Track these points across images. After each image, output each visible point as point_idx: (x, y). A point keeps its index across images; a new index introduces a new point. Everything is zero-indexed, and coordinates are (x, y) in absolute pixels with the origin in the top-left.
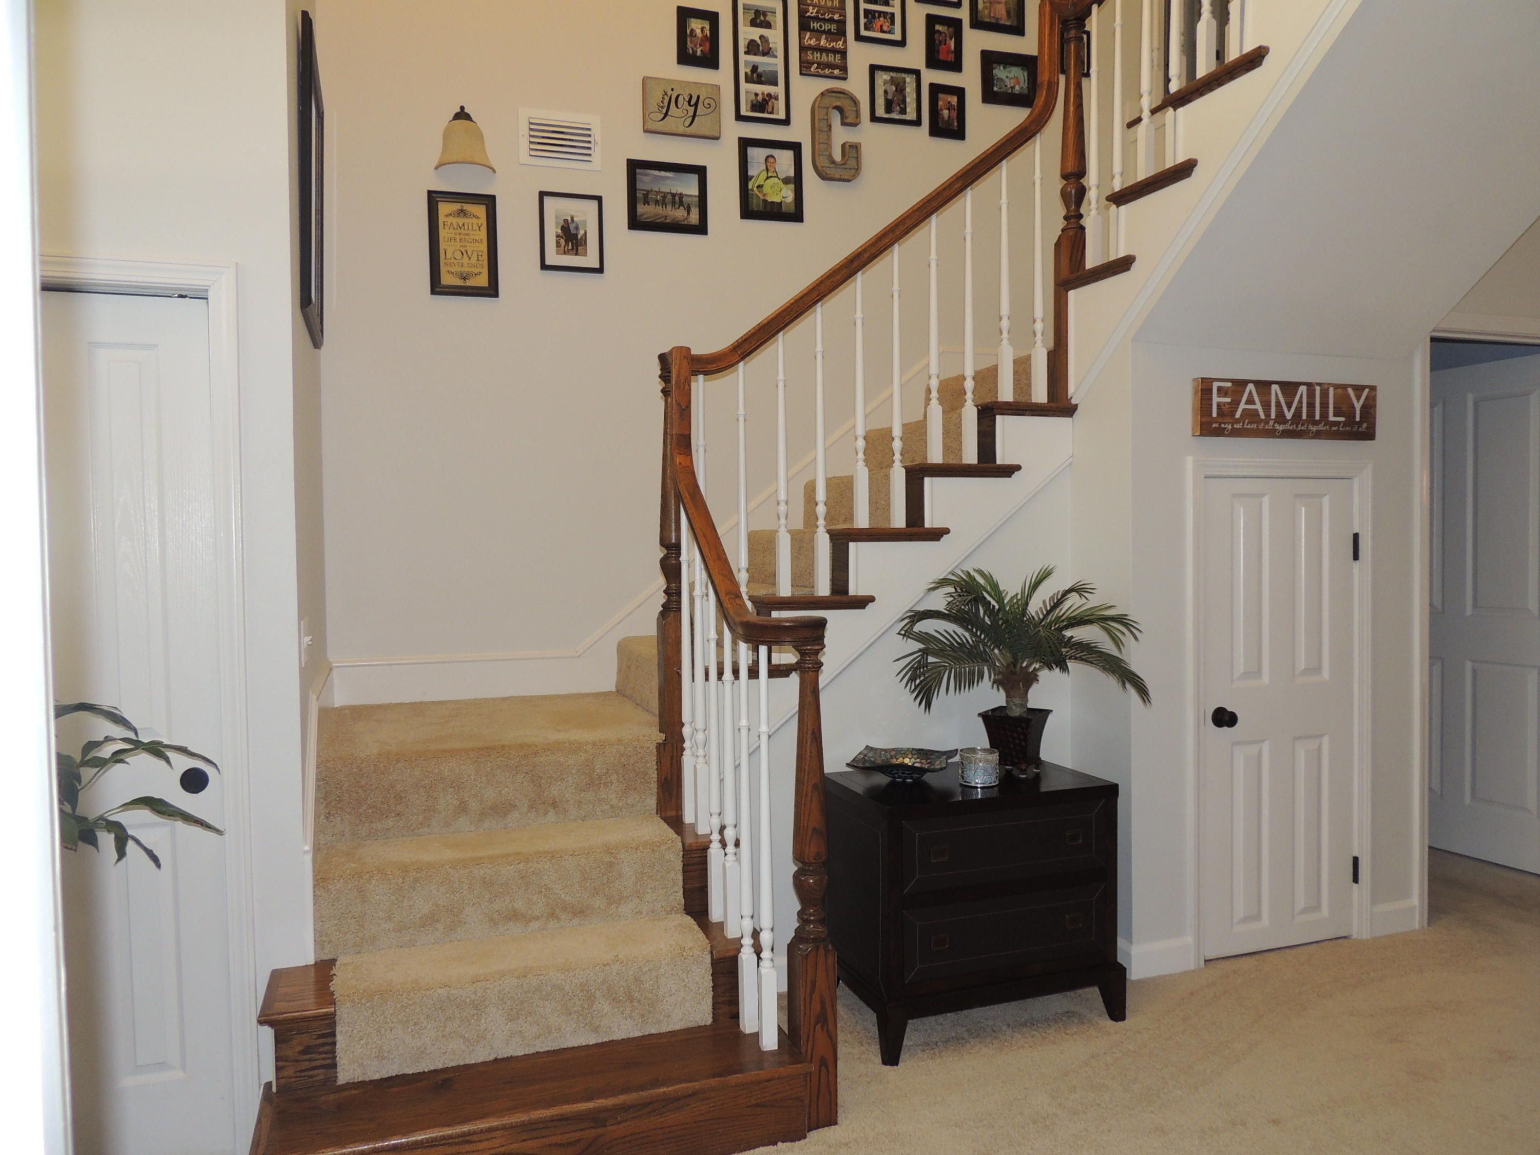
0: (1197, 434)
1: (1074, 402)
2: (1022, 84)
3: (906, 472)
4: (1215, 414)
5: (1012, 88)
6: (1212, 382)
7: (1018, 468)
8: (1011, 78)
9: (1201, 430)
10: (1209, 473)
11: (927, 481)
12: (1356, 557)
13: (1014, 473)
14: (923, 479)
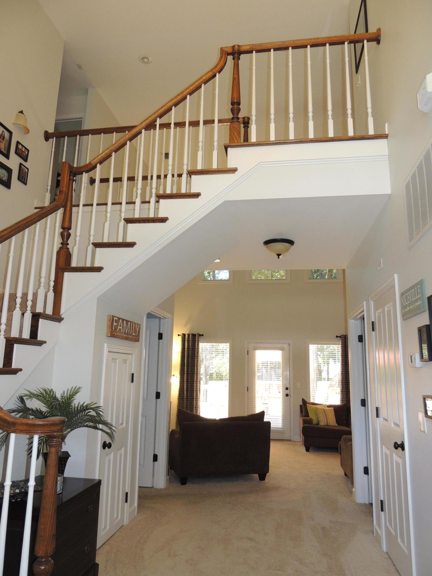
0: (108, 336)
1: (62, 316)
2: (6, 178)
3: (6, 340)
4: (114, 329)
5: (2, 177)
6: (114, 317)
7: (45, 342)
8: (2, 174)
9: (111, 334)
10: (110, 350)
11: (16, 346)
12: (132, 381)
13: (43, 344)
14: (13, 345)
